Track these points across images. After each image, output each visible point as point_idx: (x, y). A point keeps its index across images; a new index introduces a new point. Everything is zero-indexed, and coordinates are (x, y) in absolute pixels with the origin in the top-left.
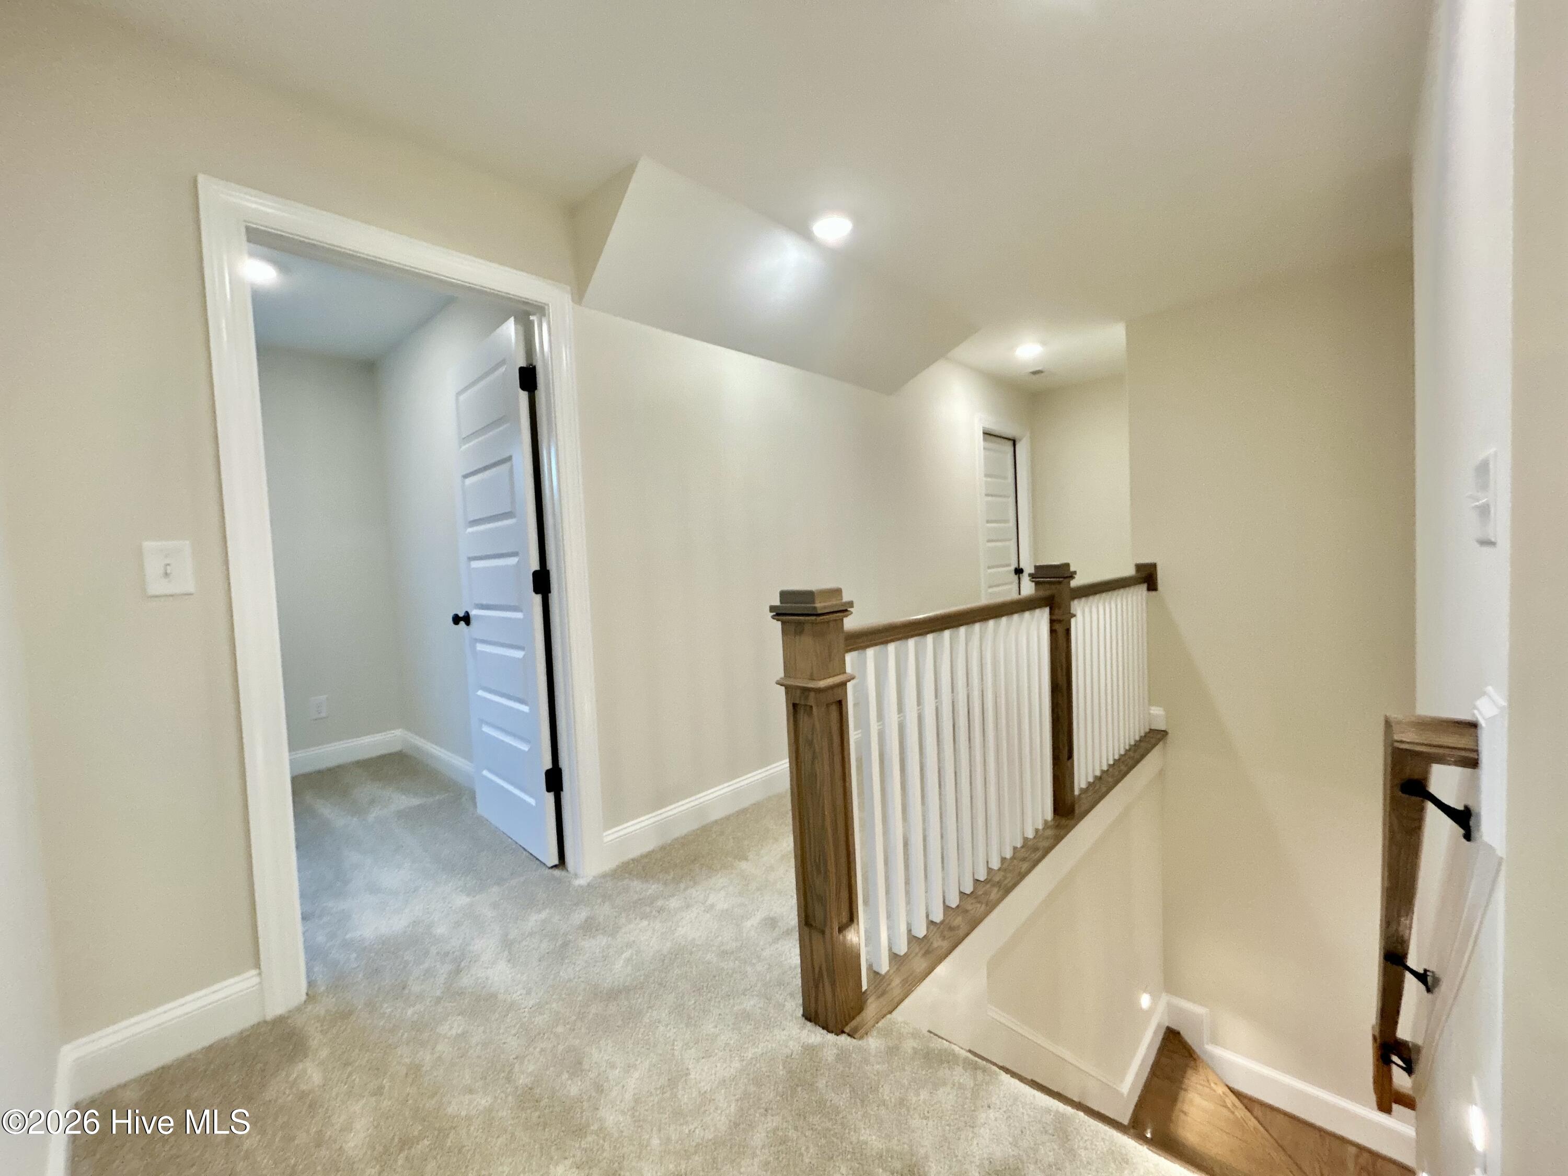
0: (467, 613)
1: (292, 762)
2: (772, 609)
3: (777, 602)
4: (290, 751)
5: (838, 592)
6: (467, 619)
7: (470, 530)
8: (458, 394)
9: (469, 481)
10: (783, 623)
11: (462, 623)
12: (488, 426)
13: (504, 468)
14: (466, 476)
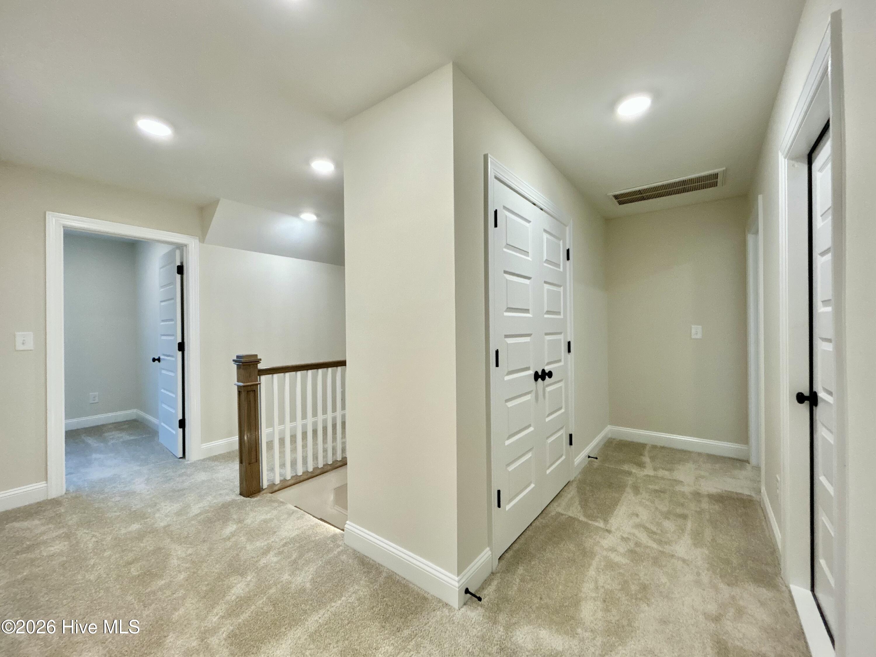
0: (159, 357)
1: (66, 425)
2: (234, 360)
3: (235, 358)
4: (65, 419)
5: (256, 356)
6: (159, 360)
7: (162, 323)
8: (161, 268)
9: (163, 304)
10: (237, 365)
11: (157, 362)
12: (168, 284)
13: (172, 301)
14: (162, 301)
